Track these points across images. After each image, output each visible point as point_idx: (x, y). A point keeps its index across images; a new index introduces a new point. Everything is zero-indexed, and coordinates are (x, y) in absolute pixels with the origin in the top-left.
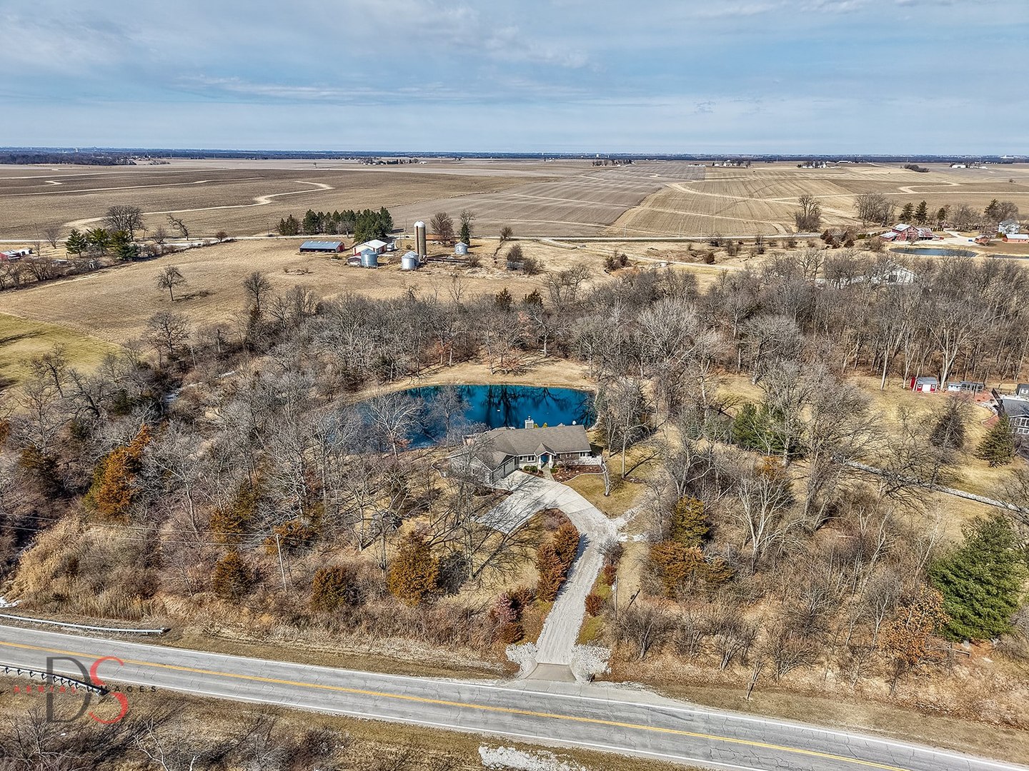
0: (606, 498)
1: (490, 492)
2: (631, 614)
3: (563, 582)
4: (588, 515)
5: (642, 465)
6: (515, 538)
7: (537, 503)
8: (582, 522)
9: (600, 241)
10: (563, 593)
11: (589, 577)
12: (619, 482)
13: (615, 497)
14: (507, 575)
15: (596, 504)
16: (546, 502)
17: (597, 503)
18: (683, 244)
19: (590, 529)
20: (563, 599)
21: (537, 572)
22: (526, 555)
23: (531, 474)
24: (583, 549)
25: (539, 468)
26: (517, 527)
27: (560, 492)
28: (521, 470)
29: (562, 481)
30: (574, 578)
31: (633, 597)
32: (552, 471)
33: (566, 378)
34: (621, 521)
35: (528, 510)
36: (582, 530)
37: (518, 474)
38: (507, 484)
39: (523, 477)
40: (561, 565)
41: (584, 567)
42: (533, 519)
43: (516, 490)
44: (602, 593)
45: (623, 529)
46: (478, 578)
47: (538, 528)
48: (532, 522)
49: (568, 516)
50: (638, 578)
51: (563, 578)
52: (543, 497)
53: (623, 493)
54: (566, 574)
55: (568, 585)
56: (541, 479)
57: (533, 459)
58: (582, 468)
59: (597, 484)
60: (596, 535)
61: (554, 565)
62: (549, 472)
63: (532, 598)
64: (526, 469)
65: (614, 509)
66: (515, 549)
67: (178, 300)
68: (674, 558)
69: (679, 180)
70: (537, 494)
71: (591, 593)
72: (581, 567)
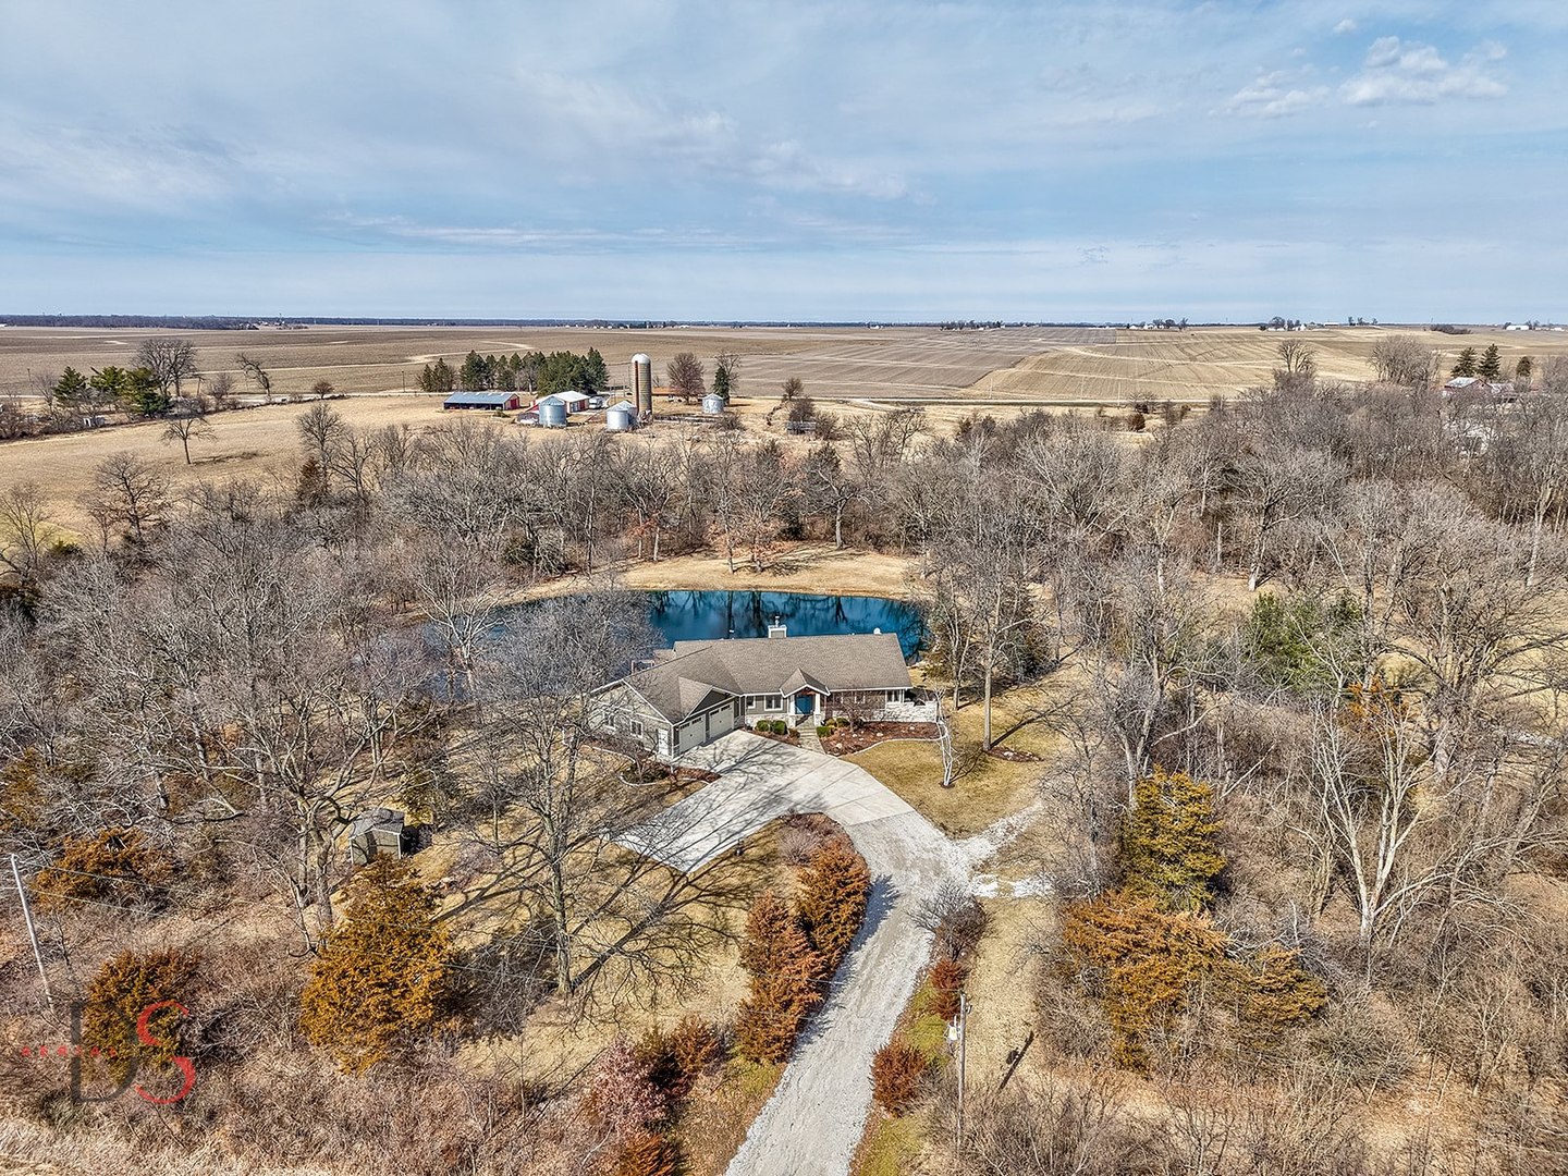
0: (945, 791)
1: (665, 775)
2: (1009, 1111)
3: (814, 1009)
4: (899, 831)
5: (1031, 725)
6: (705, 882)
7: (775, 798)
8: (882, 847)
9: (949, 404)
10: (815, 1038)
11: (890, 991)
12: (976, 758)
13: (968, 791)
14: (666, 983)
15: (920, 806)
16: (796, 797)
17: (922, 802)
18: (1088, 408)
19: (900, 863)
20: (812, 1054)
21: (745, 976)
22: (725, 927)
23: (770, 737)
24: (879, 917)
25: (791, 725)
26: (714, 855)
27: (834, 778)
28: (750, 728)
29: (842, 752)
30: (848, 995)
31: (1014, 1058)
32: (821, 732)
33: (875, 579)
34: (980, 847)
35: (748, 816)
36: (879, 866)
37: (742, 737)
38: (709, 757)
39: (750, 743)
40: (810, 959)
41: (878, 964)
42: (756, 836)
43: (729, 770)
44: (924, 1041)
45: (985, 866)
46: (583, 988)
47: (767, 860)
48: (753, 843)
49: (848, 831)
50: (1027, 998)
51: (815, 997)
52: (791, 787)
53: (986, 782)
54: (826, 982)
55: (831, 1015)
56: (791, 749)
57: (778, 706)
58: (892, 728)
59: (924, 761)
60: (916, 879)
61: (792, 956)
62: (814, 735)
63: (721, 1054)
64: (761, 727)
65: (965, 818)
66: (698, 913)
67: (197, 464)
68: (1137, 944)
69: (1076, 343)
70: (776, 780)
71: (893, 1041)
72: (871, 963)
